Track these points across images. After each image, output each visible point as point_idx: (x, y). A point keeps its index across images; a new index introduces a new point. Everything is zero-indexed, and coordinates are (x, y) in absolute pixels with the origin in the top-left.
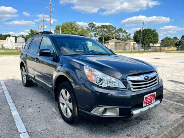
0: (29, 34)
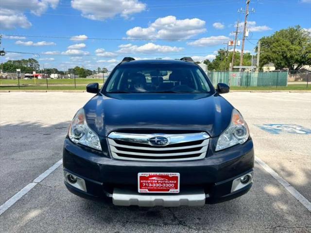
0: (217, 57)
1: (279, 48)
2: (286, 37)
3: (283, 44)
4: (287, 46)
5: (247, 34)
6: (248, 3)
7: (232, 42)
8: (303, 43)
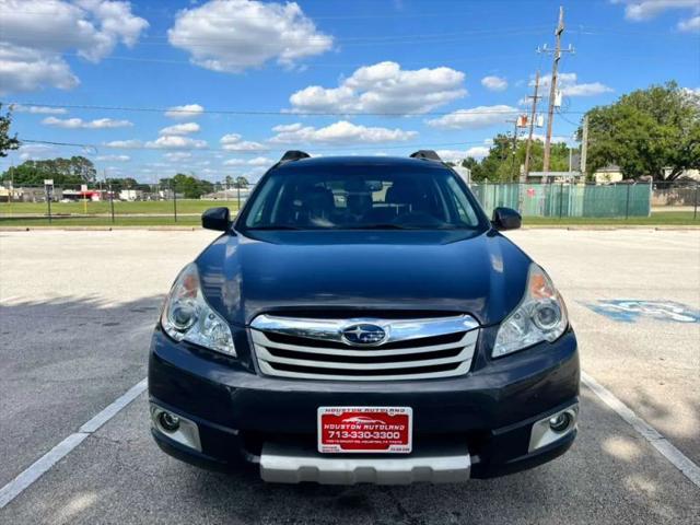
0: (491, 151)
1: (630, 131)
2: (646, 107)
3: (639, 124)
4: (648, 128)
5: (558, 102)
6: (559, 33)
7: (525, 120)
8: (685, 121)
